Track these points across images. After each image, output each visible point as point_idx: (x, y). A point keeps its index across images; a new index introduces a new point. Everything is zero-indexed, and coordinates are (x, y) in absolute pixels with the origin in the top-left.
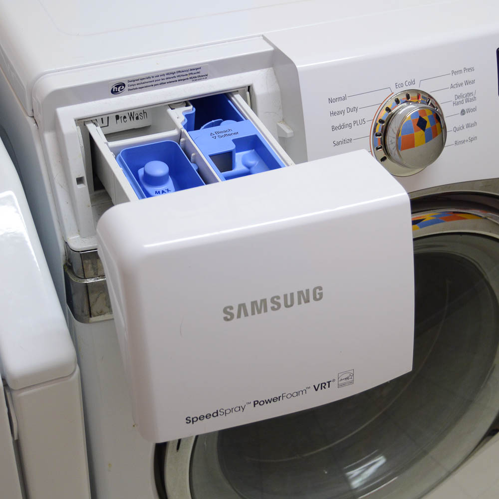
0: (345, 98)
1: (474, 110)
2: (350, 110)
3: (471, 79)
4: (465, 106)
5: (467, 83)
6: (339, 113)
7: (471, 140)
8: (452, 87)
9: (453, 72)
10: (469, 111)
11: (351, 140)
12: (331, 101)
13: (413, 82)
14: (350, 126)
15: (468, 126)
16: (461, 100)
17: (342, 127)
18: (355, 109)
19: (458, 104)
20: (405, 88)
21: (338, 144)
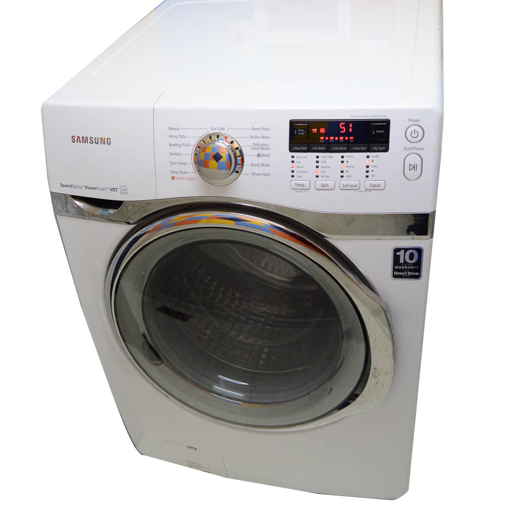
0: (178, 129)
1: (268, 156)
2: (181, 137)
3: (266, 135)
4: (261, 152)
5: (263, 137)
6: (174, 137)
7: (266, 175)
8: (251, 137)
9: (253, 128)
10: (263, 155)
11: (180, 154)
12: (170, 129)
13: (223, 129)
14: (180, 146)
15: (263, 165)
16: (258, 147)
17: (175, 145)
18: (184, 137)
19: (255, 149)
20: (217, 131)
21: (173, 154)
